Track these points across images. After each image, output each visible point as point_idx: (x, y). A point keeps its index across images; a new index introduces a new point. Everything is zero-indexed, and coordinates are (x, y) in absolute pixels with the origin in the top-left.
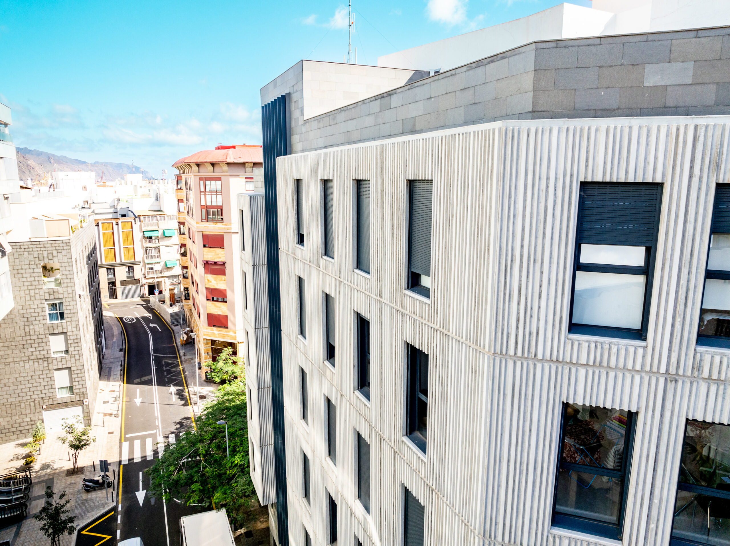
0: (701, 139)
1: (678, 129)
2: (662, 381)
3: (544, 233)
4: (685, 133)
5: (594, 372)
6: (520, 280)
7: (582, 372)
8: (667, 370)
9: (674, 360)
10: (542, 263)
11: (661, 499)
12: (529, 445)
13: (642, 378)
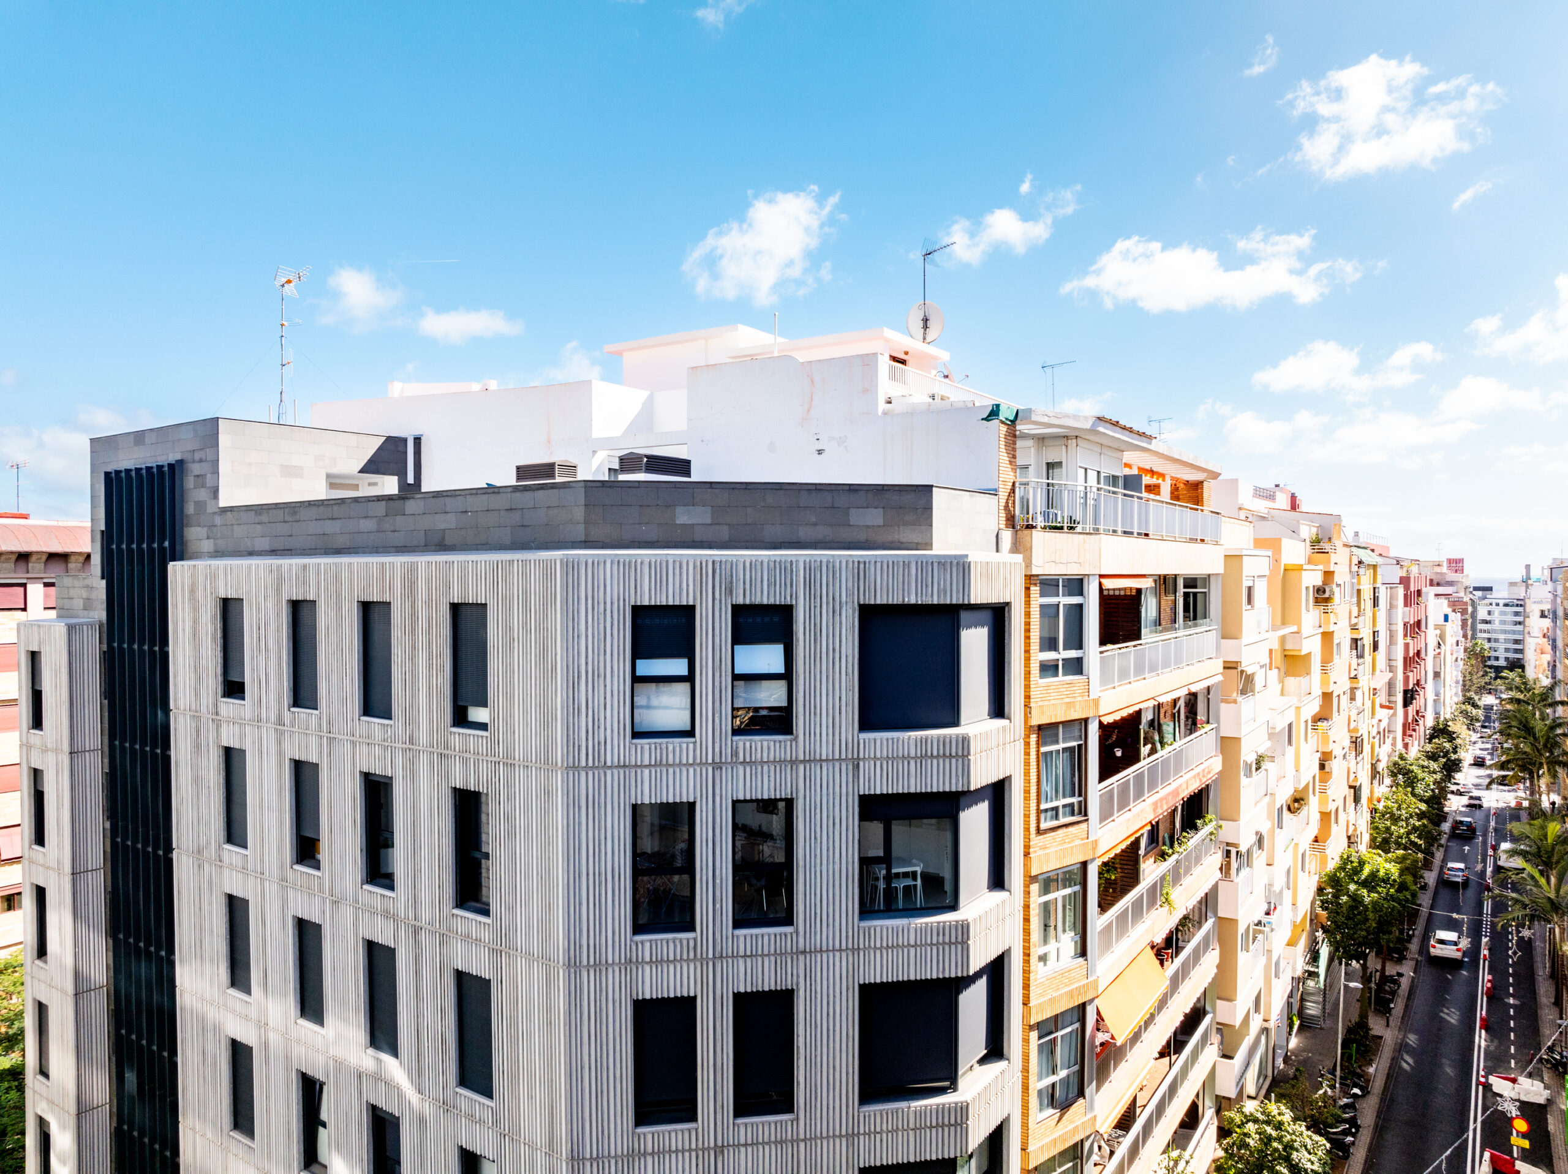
0: (718, 571)
1: (701, 563)
2: (710, 769)
3: (605, 651)
4: (707, 566)
5: (656, 772)
6: (587, 695)
7: (646, 772)
8: (713, 760)
9: (717, 750)
10: (605, 677)
11: (721, 879)
12: (606, 853)
13: (695, 770)
